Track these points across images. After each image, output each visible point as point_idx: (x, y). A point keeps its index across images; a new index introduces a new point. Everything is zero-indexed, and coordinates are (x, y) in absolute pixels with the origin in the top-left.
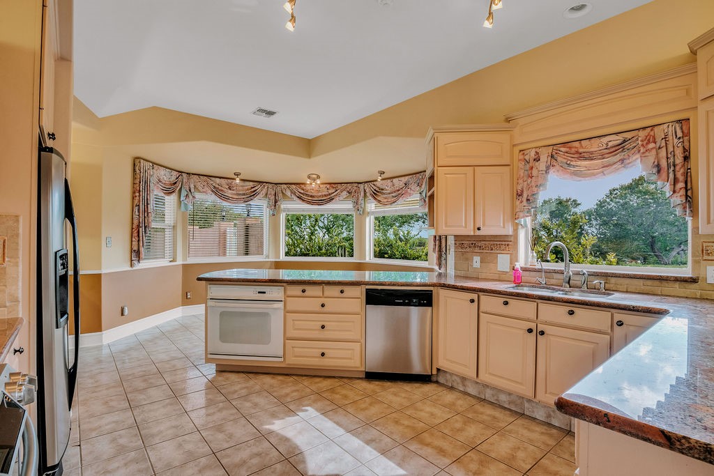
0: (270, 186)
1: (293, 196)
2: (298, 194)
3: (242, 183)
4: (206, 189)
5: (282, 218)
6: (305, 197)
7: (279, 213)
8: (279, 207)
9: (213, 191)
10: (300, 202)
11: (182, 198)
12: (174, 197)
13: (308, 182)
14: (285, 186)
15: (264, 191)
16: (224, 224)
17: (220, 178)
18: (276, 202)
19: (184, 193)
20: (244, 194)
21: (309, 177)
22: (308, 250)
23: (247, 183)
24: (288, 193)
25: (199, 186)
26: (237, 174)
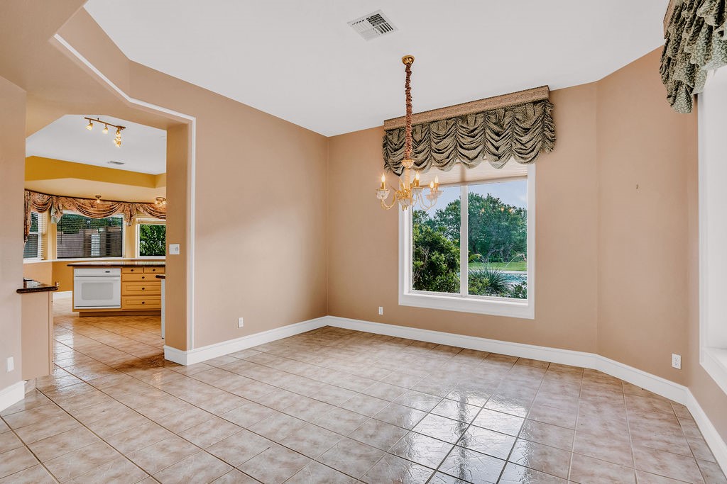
0: (126, 204)
1: (145, 212)
2: (149, 211)
3: (103, 203)
4: (72, 207)
5: (137, 228)
6: (154, 212)
7: (134, 224)
8: (134, 220)
9: (78, 209)
10: (151, 216)
11: (52, 214)
12: (46, 213)
13: (156, 203)
14: (139, 205)
15: (122, 208)
16: (88, 232)
17: (84, 199)
18: (131, 216)
19: (53, 211)
20: (104, 211)
21: (157, 200)
22: (161, 252)
23: (107, 203)
24: (141, 210)
25: (66, 204)
26: (98, 197)
